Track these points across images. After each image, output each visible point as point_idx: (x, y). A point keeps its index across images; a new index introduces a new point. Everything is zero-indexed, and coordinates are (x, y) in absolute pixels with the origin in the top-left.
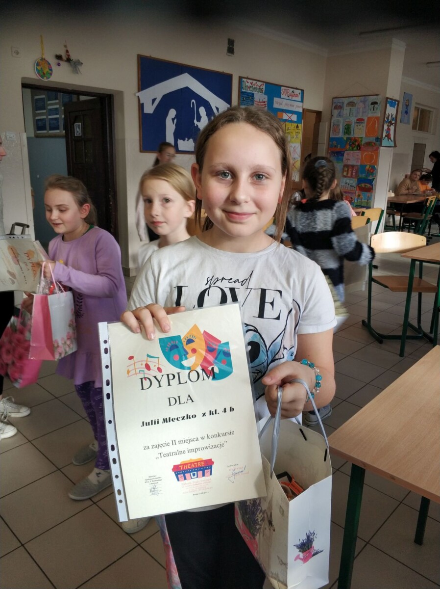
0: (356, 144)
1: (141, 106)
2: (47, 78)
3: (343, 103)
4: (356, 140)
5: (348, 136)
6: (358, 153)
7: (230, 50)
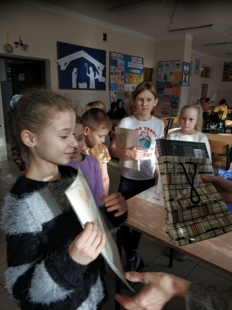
0: (169, 85)
1: (59, 67)
2: (11, 53)
3: (163, 64)
4: (170, 83)
5: (165, 81)
6: (171, 89)
7: (105, 39)
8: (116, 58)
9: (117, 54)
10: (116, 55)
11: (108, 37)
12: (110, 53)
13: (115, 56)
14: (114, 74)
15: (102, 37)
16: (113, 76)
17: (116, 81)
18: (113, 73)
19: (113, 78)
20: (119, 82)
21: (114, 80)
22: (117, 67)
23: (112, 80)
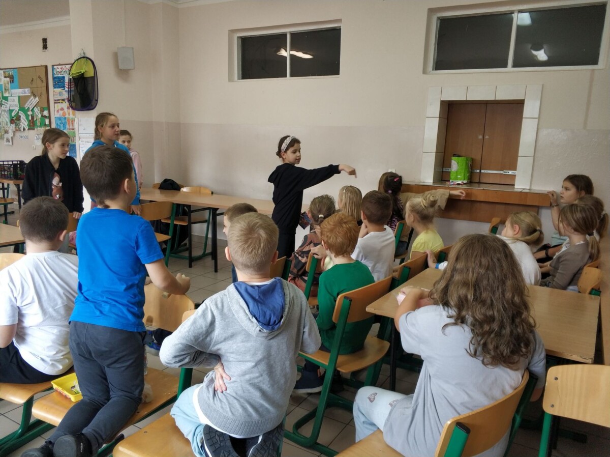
7: (45, 47)
8: (63, 73)
9: (64, 66)
10: (61, 68)
11: (49, 43)
12: (53, 66)
13: (59, 70)
14: (61, 101)
15: (41, 44)
16: (58, 104)
17: (64, 114)
18: (59, 100)
19: (60, 108)
20: (69, 114)
21: (61, 112)
22: (64, 89)
23: (58, 111)
